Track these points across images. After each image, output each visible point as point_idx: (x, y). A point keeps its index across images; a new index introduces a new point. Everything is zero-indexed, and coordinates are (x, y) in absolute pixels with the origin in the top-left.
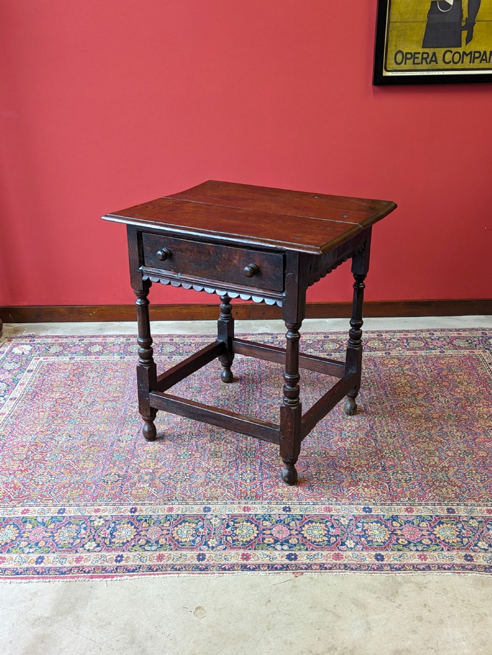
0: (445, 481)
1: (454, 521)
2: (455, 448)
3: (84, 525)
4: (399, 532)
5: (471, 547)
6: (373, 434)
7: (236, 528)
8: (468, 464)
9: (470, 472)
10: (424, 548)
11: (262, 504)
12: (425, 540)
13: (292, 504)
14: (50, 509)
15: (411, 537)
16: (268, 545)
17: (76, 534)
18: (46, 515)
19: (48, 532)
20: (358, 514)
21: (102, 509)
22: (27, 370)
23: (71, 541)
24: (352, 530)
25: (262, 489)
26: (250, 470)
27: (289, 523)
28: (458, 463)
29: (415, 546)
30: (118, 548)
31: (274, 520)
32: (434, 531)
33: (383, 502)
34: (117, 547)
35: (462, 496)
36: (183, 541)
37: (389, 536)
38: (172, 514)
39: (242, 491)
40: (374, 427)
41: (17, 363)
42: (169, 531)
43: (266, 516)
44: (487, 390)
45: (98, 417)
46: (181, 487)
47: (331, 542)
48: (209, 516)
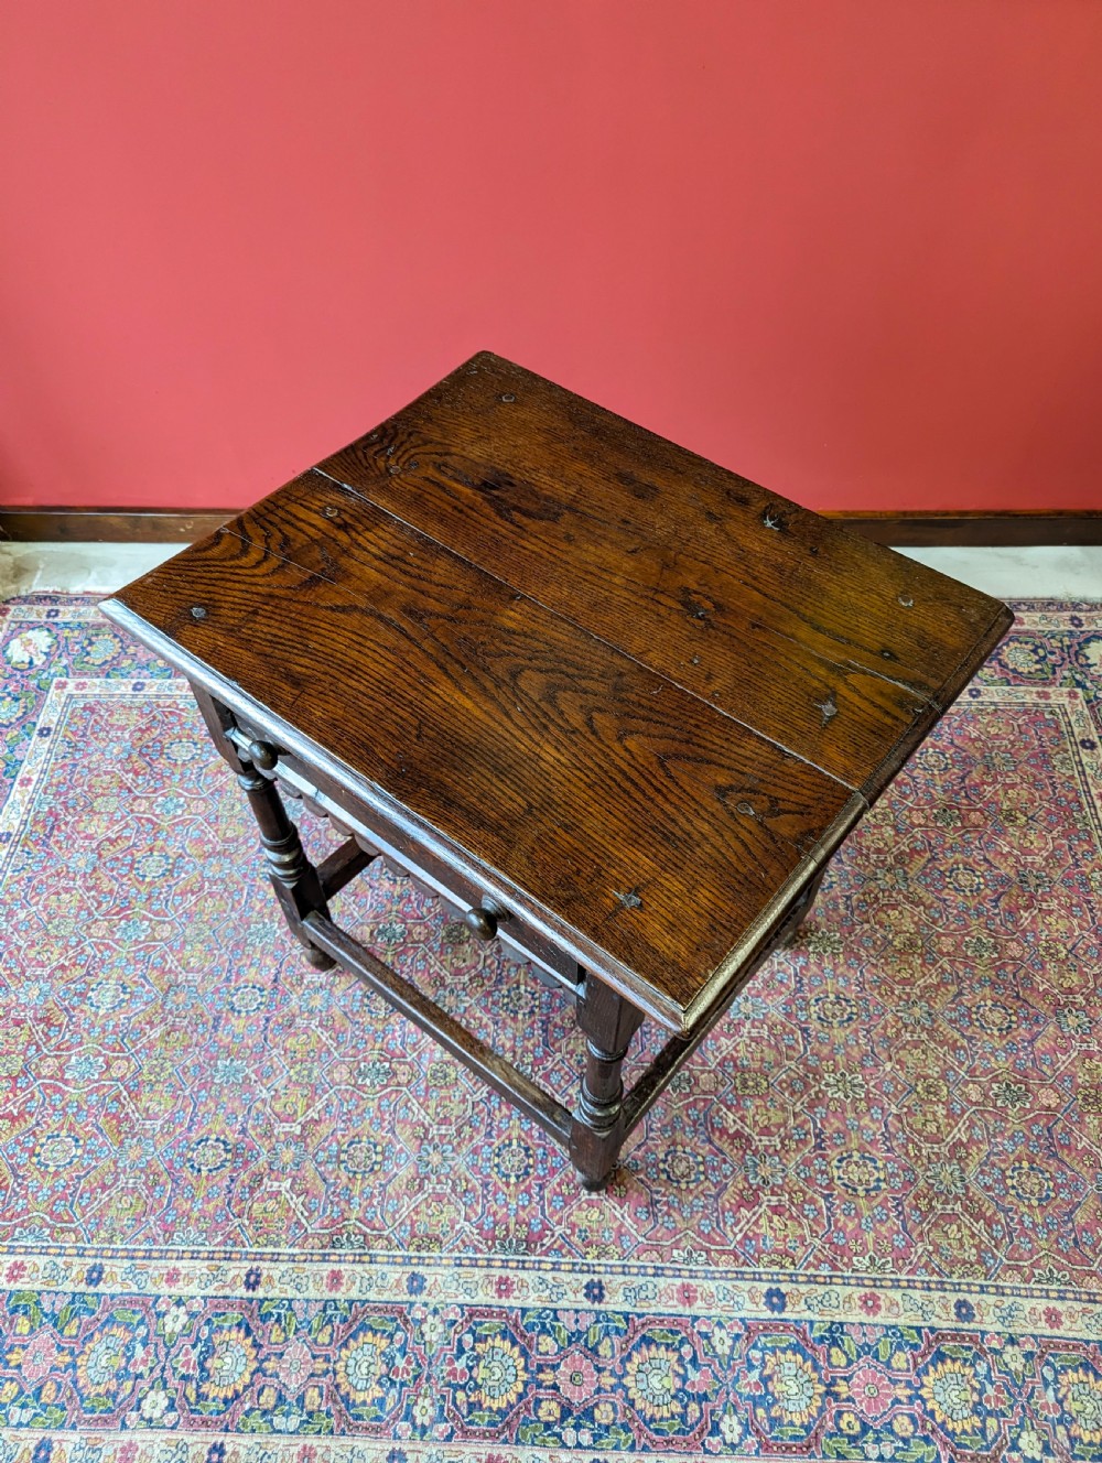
0: (957, 1198)
1: (970, 1348)
2: (985, 1072)
3: (142, 1327)
4: (842, 1388)
5: (1004, 1452)
6: (801, 1009)
7: (478, 1358)
8: (1012, 1137)
9: (1017, 1165)
10: (897, 1449)
11: (539, 1269)
12: (899, 1418)
13: (606, 1272)
14: (69, 1267)
15: (869, 1408)
16: (548, 1426)
17: (123, 1363)
18: (60, 1288)
19: (63, 1349)
20: (753, 1315)
21: (184, 1272)
22: (38, 727)
23: (113, 1386)
24: (737, 1380)
25: (543, 1208)
26: (519, 1138)
27: (598, 1343)
28: (991, 1129)
29: (878, 1441)
30: (214, 1417)
31: (564, 1334)
32: (923, 1386)
33: (811, 1271)
34: (211, 1413)
35: (994, 1257)
36: (358, 1401)
37: (819, 1404)
38: (337, 1295)
39: (498, 1217)
40: (805, 981)
41: (16, 699)
42: (329, 1361)
43: (548, 1316)
44: (1071, 848)
45: (190, 915)
46: (362, 1192)
47: (689, 1422)
48: (419, 1309)
